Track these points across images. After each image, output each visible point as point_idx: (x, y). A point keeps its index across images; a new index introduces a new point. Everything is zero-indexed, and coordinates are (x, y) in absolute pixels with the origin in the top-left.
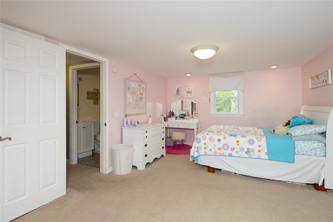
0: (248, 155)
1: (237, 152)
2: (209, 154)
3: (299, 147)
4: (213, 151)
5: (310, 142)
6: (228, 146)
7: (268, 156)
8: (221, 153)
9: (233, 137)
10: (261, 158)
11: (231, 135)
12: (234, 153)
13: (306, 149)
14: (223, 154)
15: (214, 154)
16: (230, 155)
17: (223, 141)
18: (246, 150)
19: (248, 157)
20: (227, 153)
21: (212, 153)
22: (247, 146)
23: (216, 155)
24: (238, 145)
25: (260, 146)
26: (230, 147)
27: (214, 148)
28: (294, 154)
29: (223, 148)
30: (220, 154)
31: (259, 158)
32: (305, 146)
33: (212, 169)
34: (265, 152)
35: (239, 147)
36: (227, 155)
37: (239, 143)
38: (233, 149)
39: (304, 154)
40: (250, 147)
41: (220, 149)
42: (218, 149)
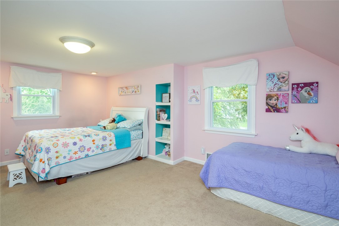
0: (102, 151)
1: (93, 151)
2: (61, 163)
3: (132, 135)
4: (68, 157)
5: (136, 131)
6: (85, 147)
7: (117, 147)
8: (78, 157)
9: (87, 137)
10: (112, 150)
11: (86, 136)
12: (90, 153)
13: (135, 135)
14: (79, 157)
15: (69, 161)
16: (87, 156)
17: (79, 144)
18: (101, 147)
19: (102, 152)
20: (83, 155)
21: (67, 160)
22: (101, 143)
23: (72, 160)
24: (94, 143)
25: (111, 140)
26: (86, 148)
27: (69, 154)
28: (130, 141)
29: (79, 151)
30: (76, 158)
31: (110, 151)
32: (135, 134)
33: (64, 179)
34: (114, 144)
35: (95, 145)
36: (84, 157)
37: (94, 142)
38: (89, 149)
39: (134, 140)
40: (104, 143)
41: (76, 153)
42: (74, 154)
